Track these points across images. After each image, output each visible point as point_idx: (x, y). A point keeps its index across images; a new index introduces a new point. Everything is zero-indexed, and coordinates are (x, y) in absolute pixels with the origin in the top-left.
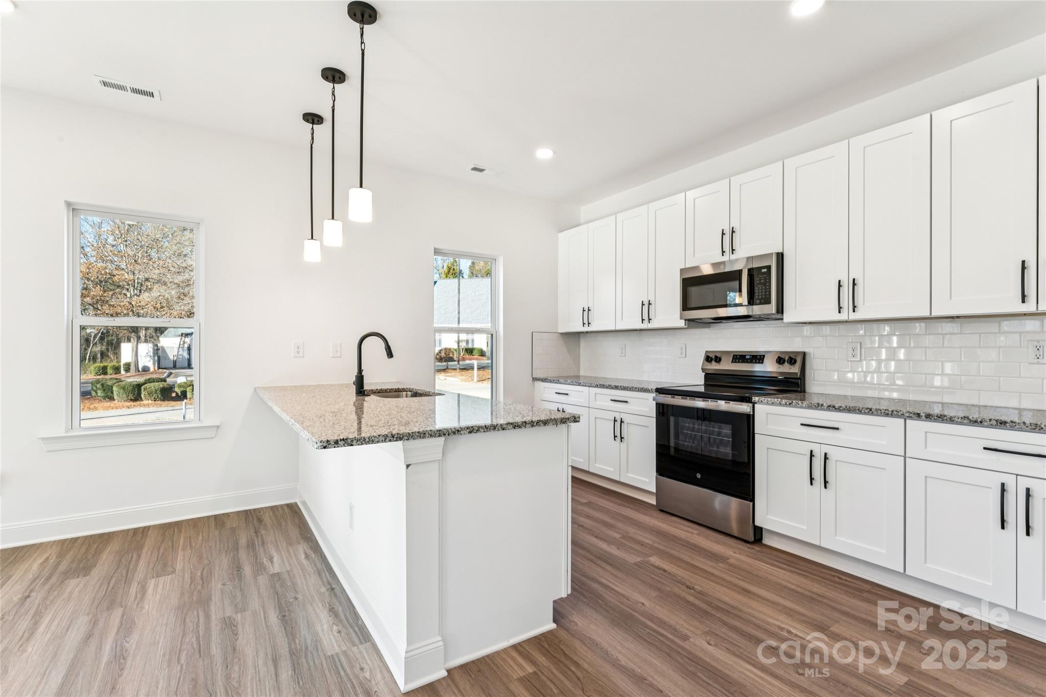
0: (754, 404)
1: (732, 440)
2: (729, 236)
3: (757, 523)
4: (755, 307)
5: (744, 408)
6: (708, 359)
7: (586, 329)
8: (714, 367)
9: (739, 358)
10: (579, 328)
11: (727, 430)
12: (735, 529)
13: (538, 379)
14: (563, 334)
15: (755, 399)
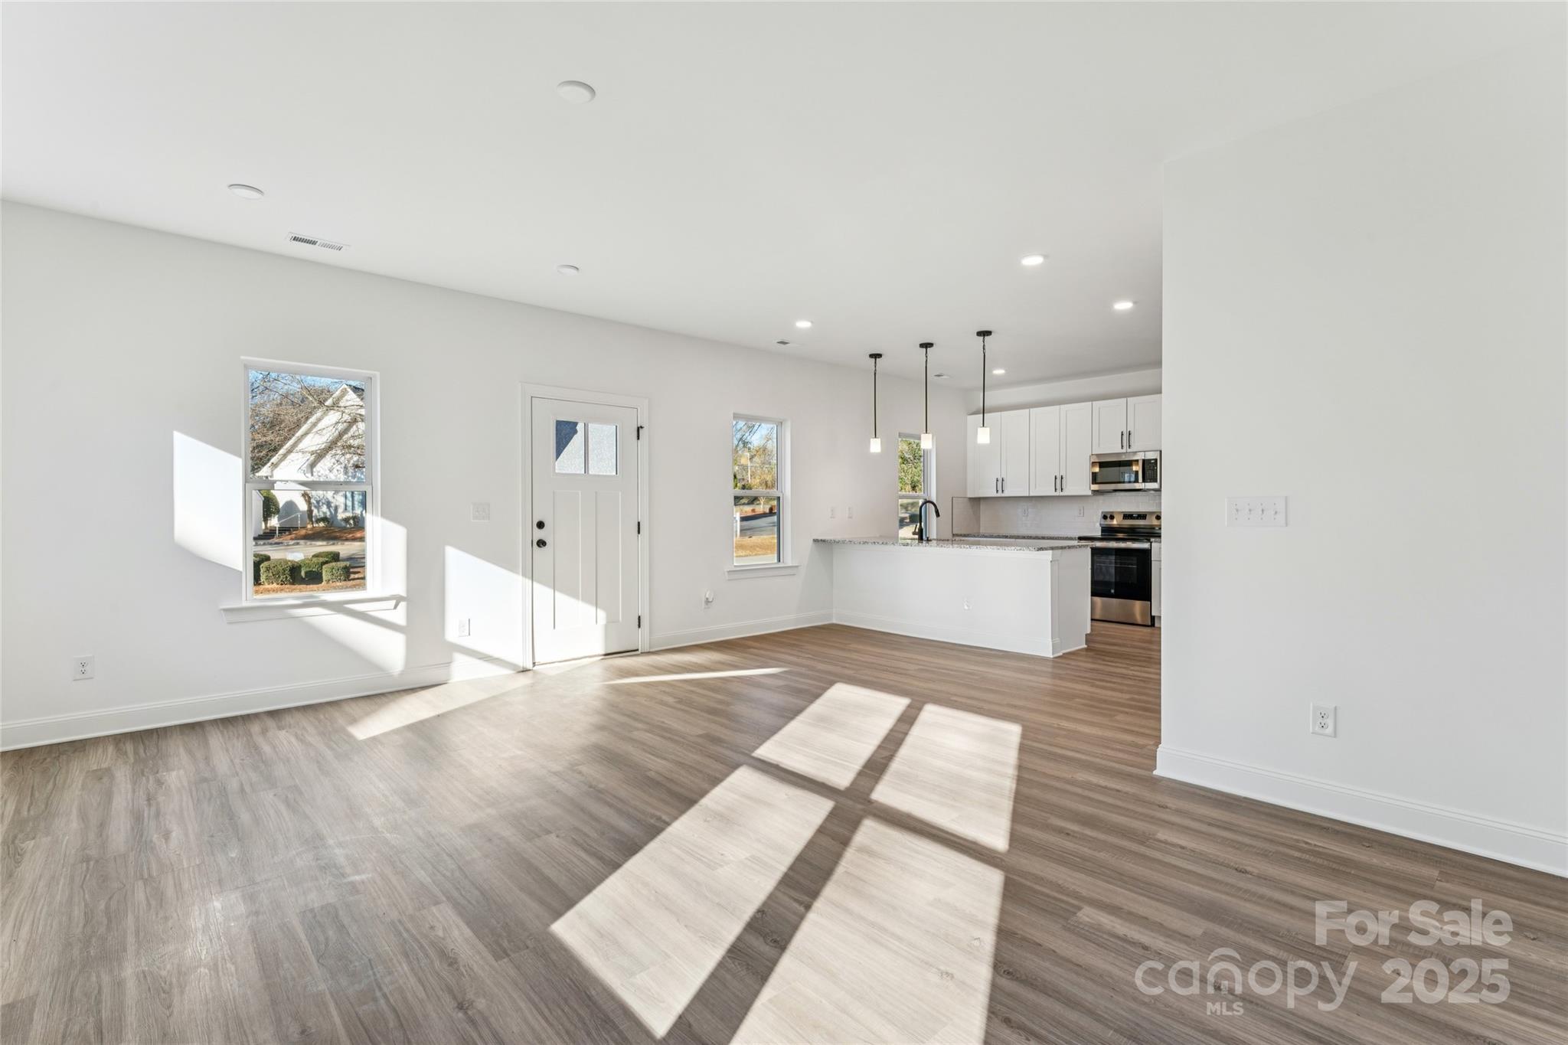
0: (1151, 543)
1: (1137, 568)
2: (1127, 437)
3: (1153, 614)
4: (1146, 484)
5: (1146, 545)
6: (1105, 517)
7: (1000, 494)
8: (1108, 522)
9: (1128, 516)
10: (993, 494)
11: (1134, 560)
12: (1139, 620)
13: (957, 535)
14: (970, 499)
15: (1152, 540)
